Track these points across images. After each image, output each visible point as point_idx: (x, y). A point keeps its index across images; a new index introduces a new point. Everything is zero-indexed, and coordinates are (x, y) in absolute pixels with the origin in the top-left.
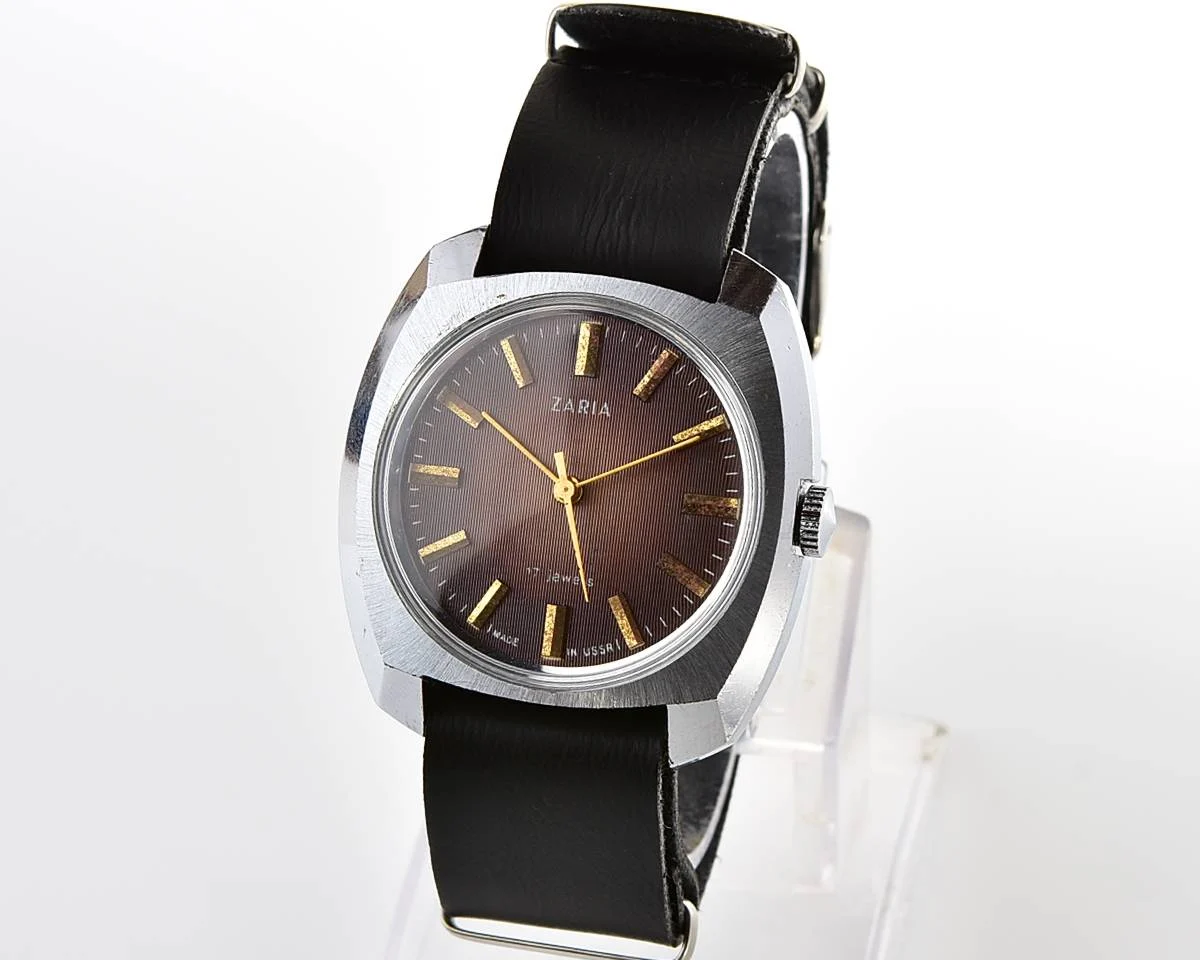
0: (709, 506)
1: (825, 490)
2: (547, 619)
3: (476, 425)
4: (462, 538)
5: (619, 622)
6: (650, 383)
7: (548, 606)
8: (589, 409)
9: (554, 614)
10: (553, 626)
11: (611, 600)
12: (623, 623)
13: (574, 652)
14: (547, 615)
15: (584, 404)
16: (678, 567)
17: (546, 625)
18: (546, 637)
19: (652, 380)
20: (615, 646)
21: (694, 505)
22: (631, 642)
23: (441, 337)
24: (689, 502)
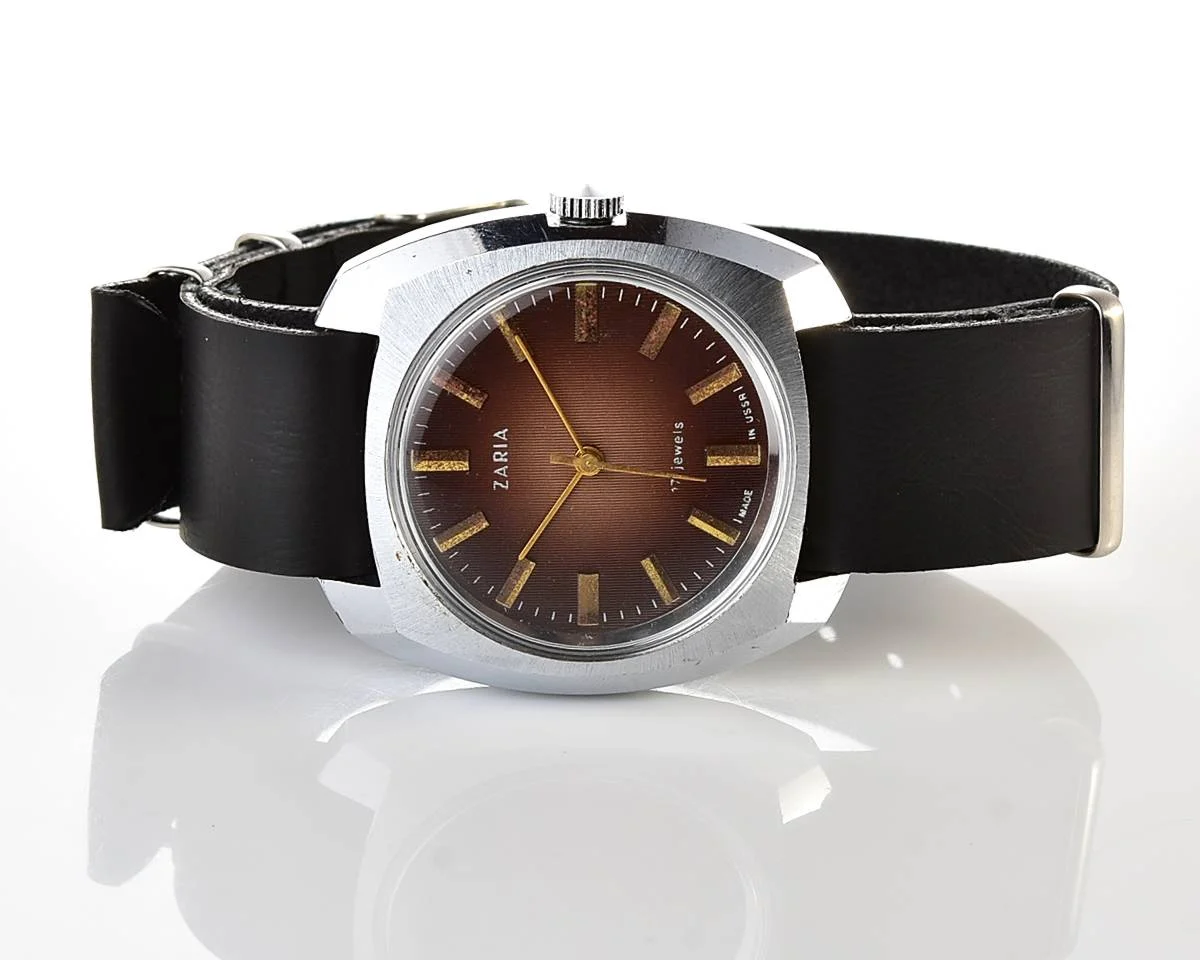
0: (587, 315)
1: (552, 195)
2: (722, 464)
3: (532, 565)
4: (649, 562)
5: (716, 390)
6: (468, 393)
7: (708, 465)
8: (502, 450)
9: (716, 458)
10: (728, 458)
11: (694, 402)
12: (715, 387)
13: (751, 432)
14: (717, 464)
15: (498, 457)
16: (653, 338)
17: (727, 464)
18: (740, 463)
19: (465, 390)
20: (740, 392)
21: (589, 331)
22: (734, 375)
23: (448, 612)
24: (585, 336)
